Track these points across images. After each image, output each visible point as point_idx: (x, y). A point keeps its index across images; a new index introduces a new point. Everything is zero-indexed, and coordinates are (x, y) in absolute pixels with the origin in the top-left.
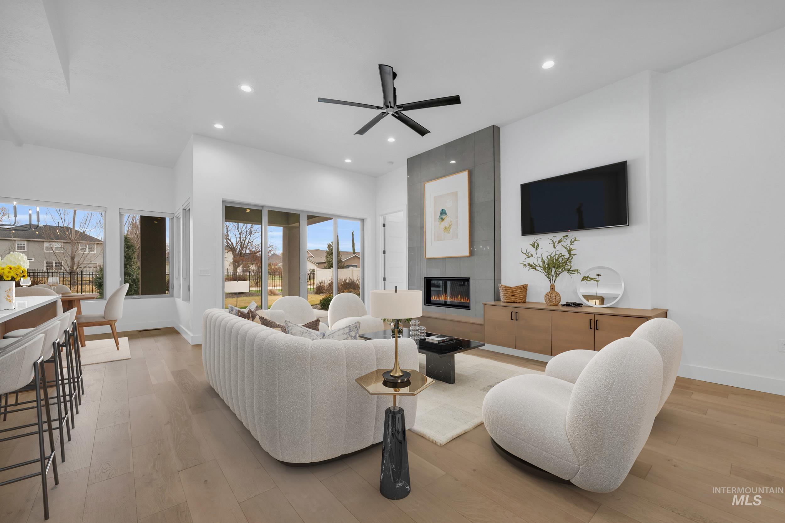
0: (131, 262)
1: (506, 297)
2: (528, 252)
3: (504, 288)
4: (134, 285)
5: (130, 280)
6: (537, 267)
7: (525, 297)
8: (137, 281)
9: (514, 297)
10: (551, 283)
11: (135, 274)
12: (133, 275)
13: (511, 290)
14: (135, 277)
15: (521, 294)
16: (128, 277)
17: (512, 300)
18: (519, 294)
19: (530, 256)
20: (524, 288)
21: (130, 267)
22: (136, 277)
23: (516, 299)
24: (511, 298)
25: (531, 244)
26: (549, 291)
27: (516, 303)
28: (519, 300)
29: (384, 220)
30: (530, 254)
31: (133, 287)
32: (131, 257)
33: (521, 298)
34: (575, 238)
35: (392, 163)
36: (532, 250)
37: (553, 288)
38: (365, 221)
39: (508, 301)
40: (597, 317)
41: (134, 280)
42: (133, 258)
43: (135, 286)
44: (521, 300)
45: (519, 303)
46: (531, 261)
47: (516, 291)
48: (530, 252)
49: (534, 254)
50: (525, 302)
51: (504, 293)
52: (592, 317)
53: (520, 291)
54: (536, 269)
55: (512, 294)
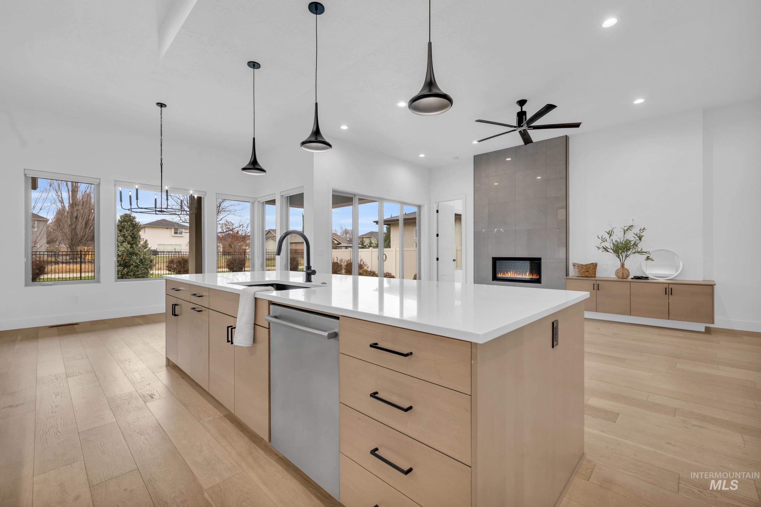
0: (137, 241)
1: (581, 273)
2: (603, 238)
3: (579, 266)
4: (141, 264)
5: (138, 260)
6: (608, 250)
7: (595, 274)
8: (144, 261)
9: (587, 273)
10: (621, 261)
11: (142, 254)
12: (140, 255)
13: (586, 267)
14: (142, 257)
15: (593, 271)
16: (135, 256)
17: (586, 275)
18: (592, 270)
19: (604, 240)
20: (595, 266)
21: (136, 247)
22: (144, 257)
23: (589, 274)
24: (586, 273)
25: (607, 232)
26: (620, 267)
27: (589, 277)
28: (592, 275)
29: (438, 206)
30: (605, 239)
31: (140, 267)
32: (136, 236)
33: (593, 274)
34: (644, 228)
35: (458, 158)
36: (607, 236)
37: (623, 265)
38: (421, 208)
39: (582, 276)
40: (671, 286)
41: (141, 260)
42: (138, 237)
43: (142, 266)
44: (593, 275)
45: (592, 277)
46: (604, 244)
47: (589, 268)
48: (605, 238)
49: (608, 240)
50: (595, 277)
51: (579, 270)
52: (667, 286)
53: (593, 268)
54: (608, 251)
55: (586, 270)
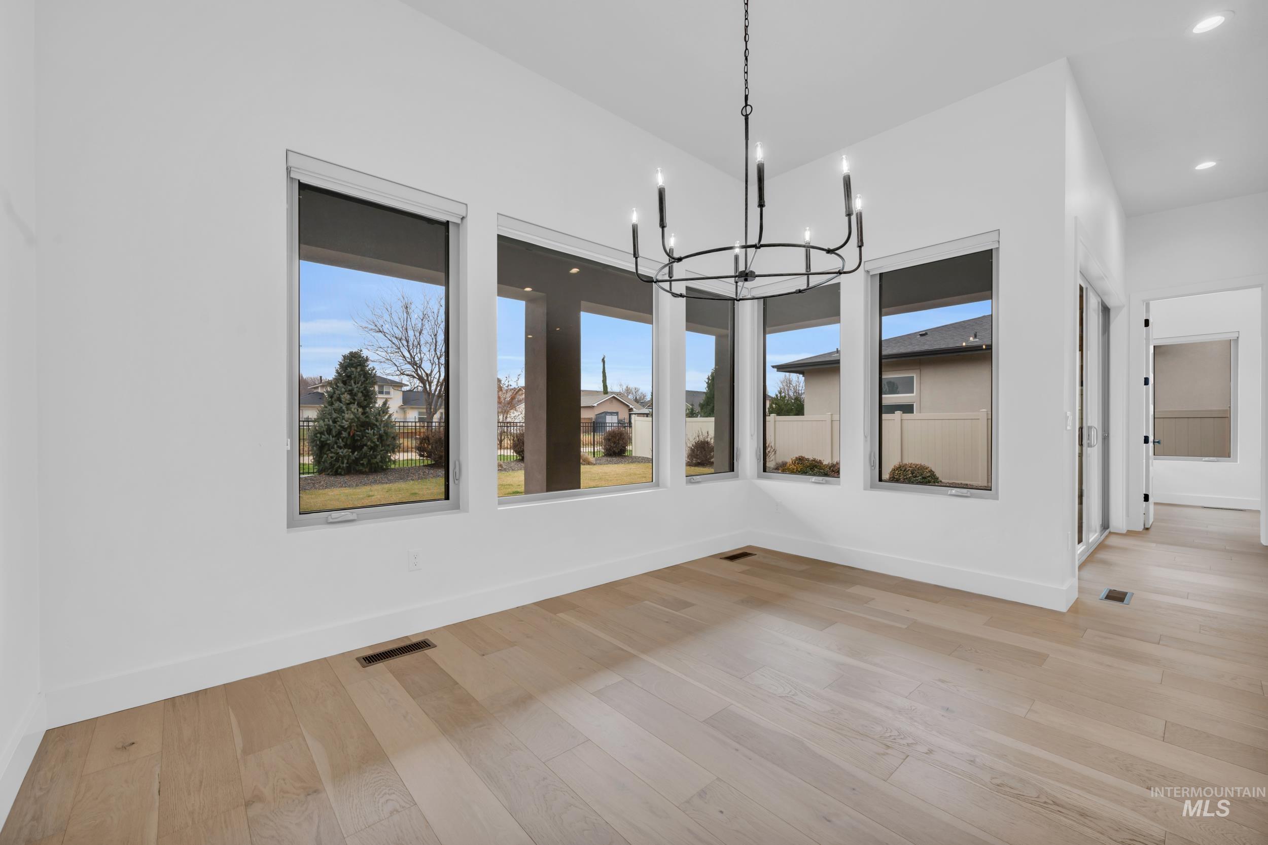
0: (371, 402)
4: (380, 445)
5: (376, 436)
8: (384, 437)
11: (381, 425)
12: (379, 427)
14: (382, 432)
16: (371, 430)
21: (370, 411)
32: (369, 393)
41: (380, 436)
42: (372, 395)
43: (382, 447)
